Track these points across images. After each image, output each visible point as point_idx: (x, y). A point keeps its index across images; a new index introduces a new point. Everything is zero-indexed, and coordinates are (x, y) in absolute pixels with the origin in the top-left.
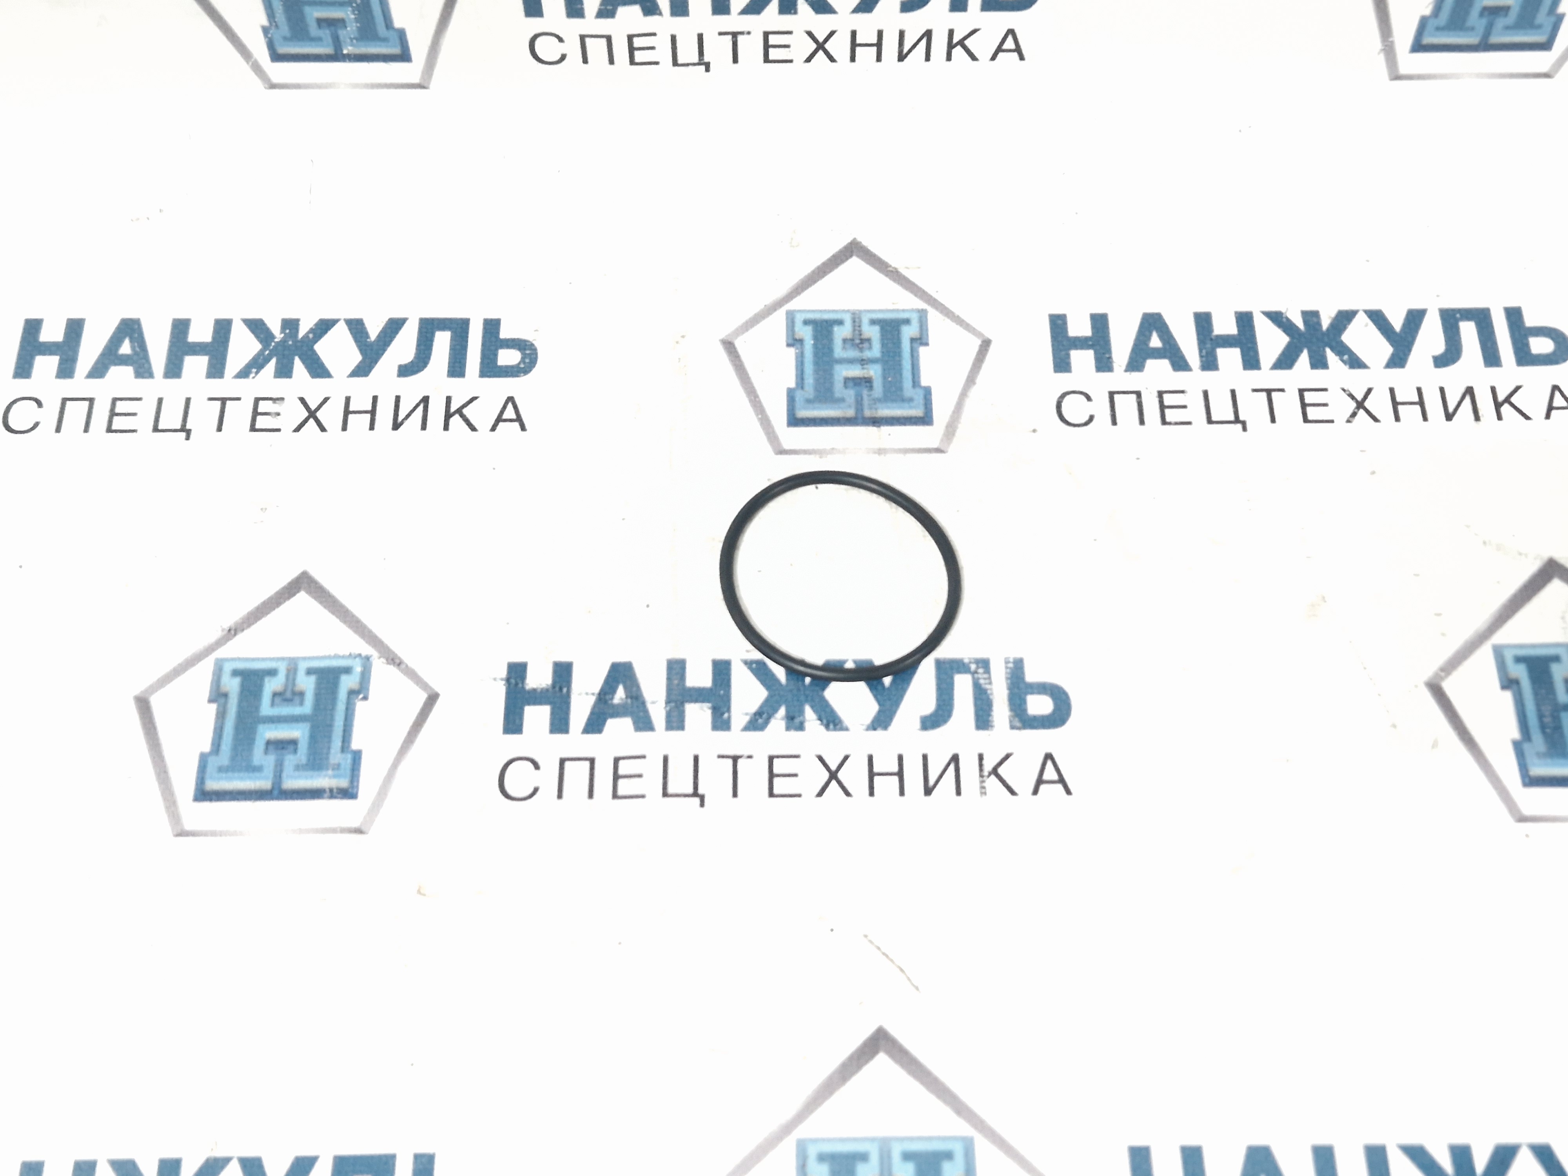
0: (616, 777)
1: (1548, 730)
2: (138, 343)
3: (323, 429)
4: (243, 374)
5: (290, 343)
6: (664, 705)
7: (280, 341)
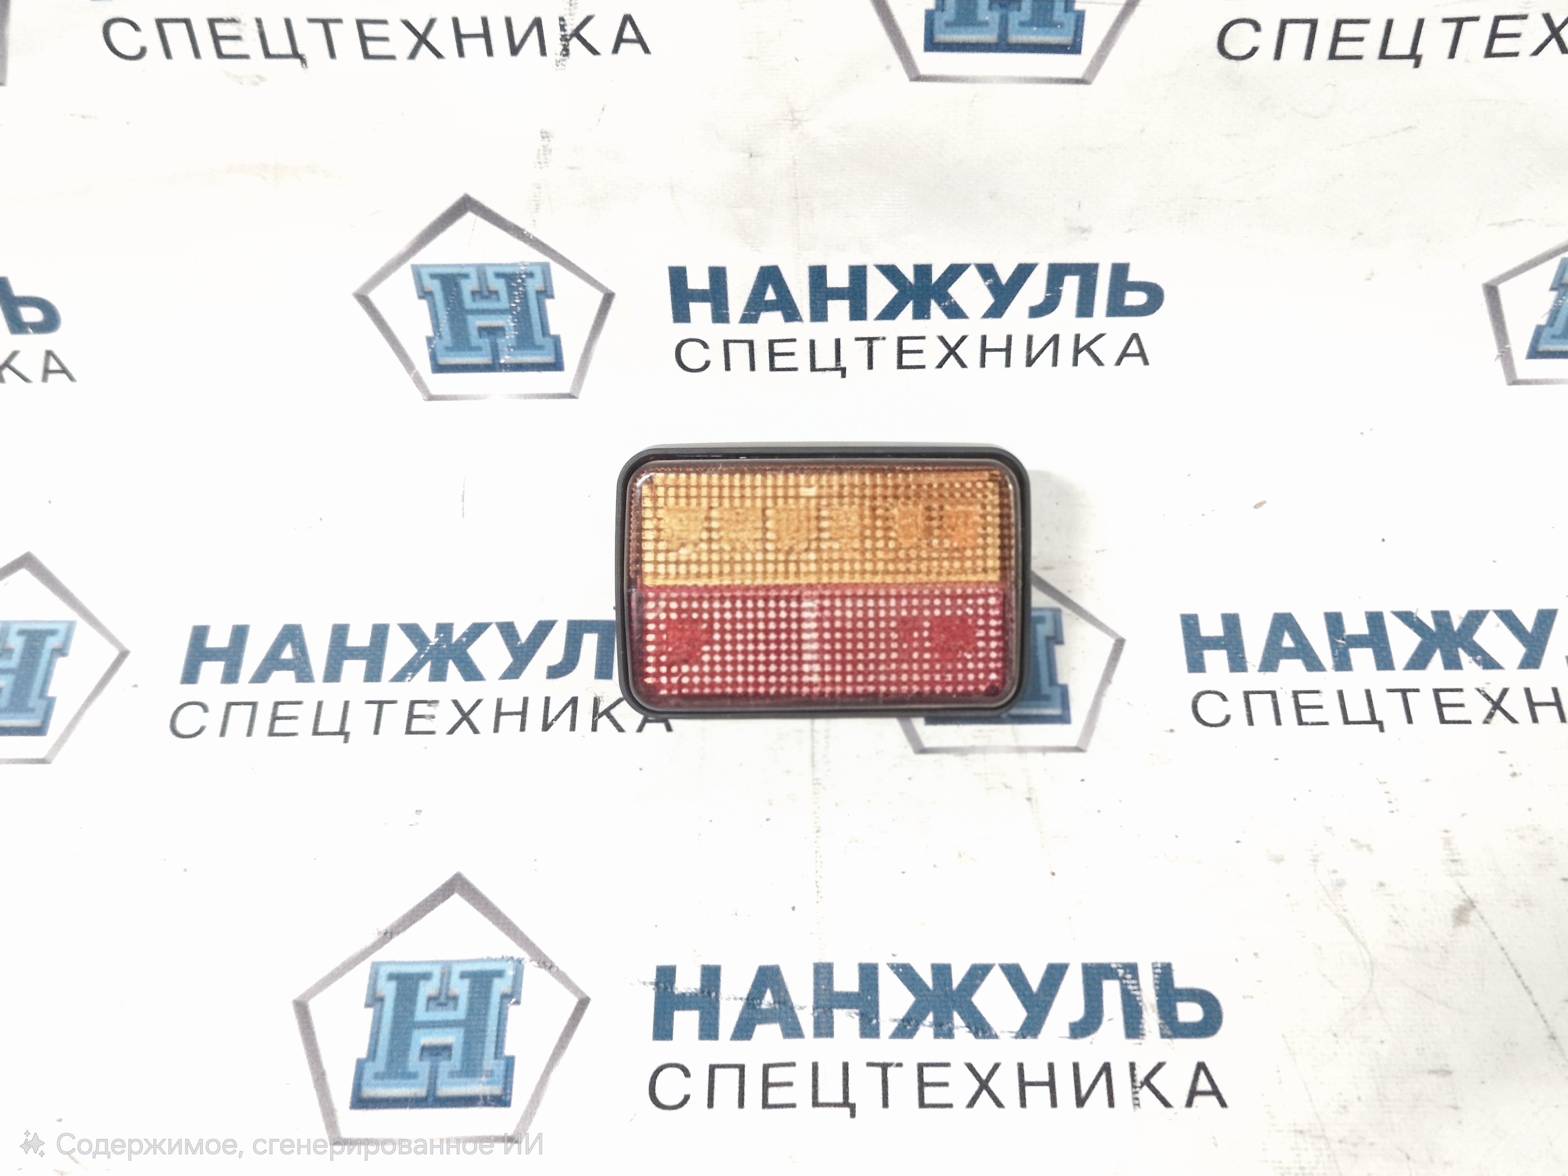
0: (766, 1085)
2: (300, 648)
3: (476, 731)
4: (400, 677)
5: (445, 646)
6: (812, 1011)
7: (435, 645)
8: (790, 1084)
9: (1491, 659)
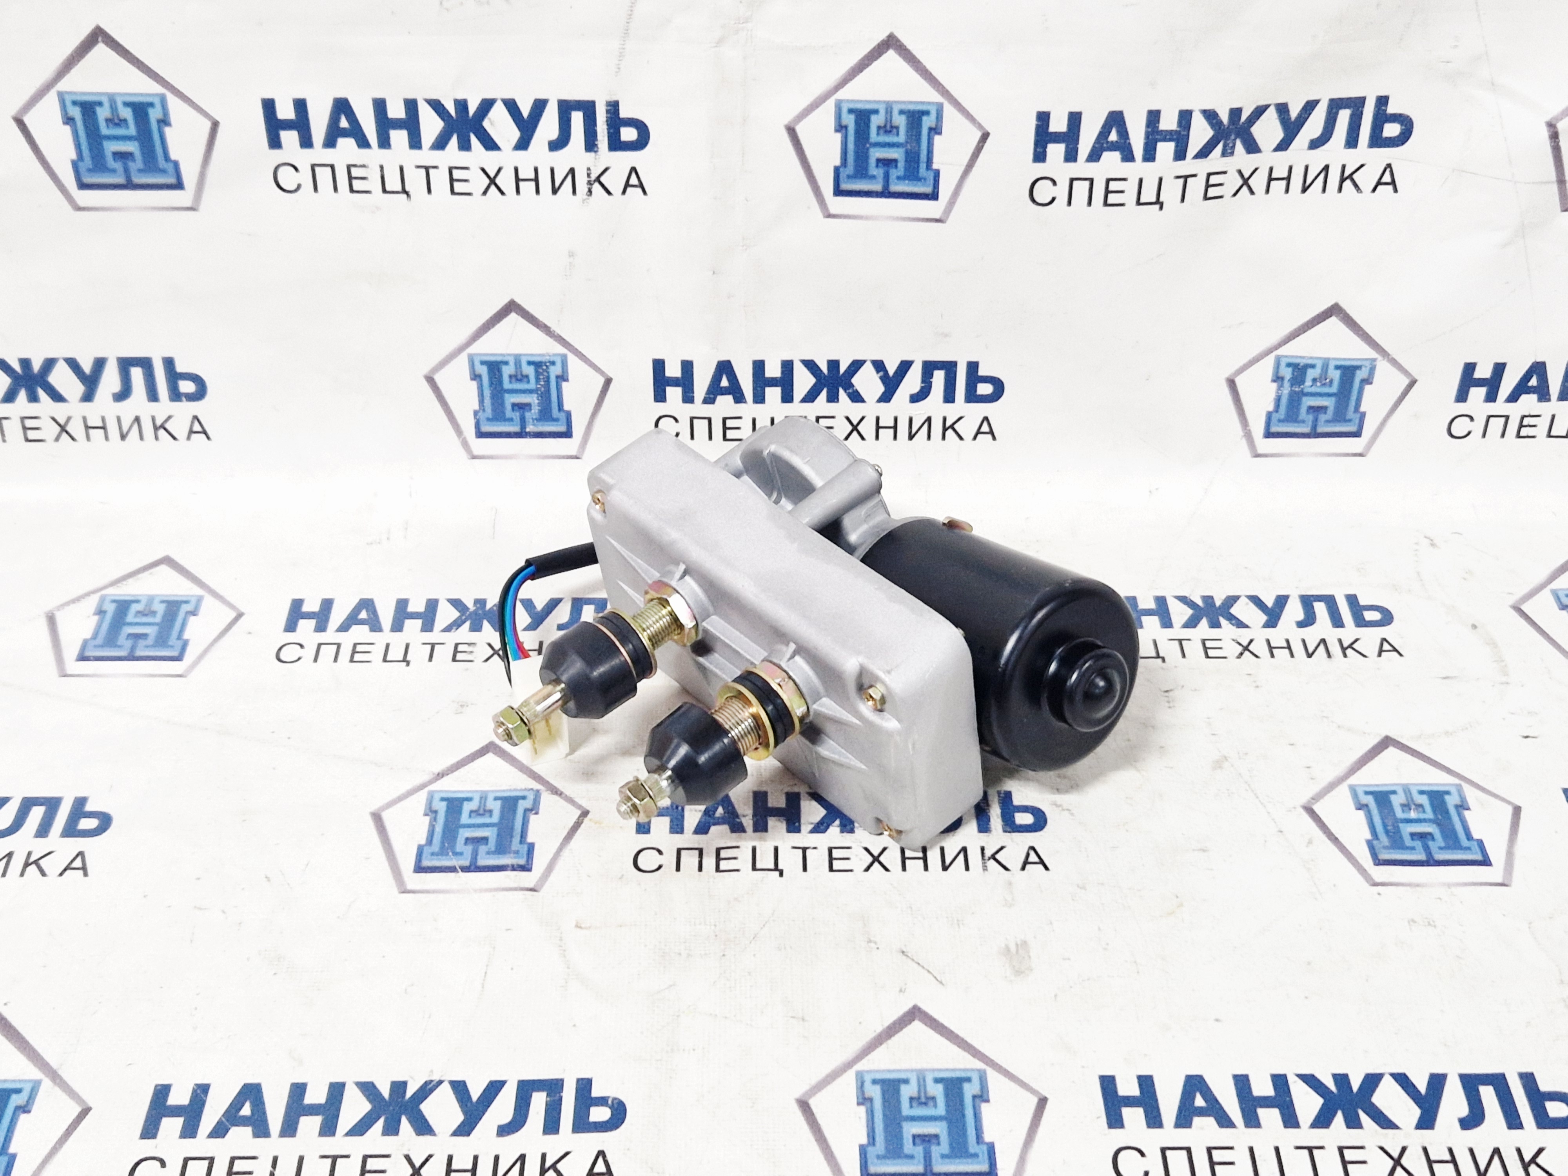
1: (1391, 834)
5: (480, 612)
6: (751, 817)
8: (735, 858)
9: (1242, 622)
